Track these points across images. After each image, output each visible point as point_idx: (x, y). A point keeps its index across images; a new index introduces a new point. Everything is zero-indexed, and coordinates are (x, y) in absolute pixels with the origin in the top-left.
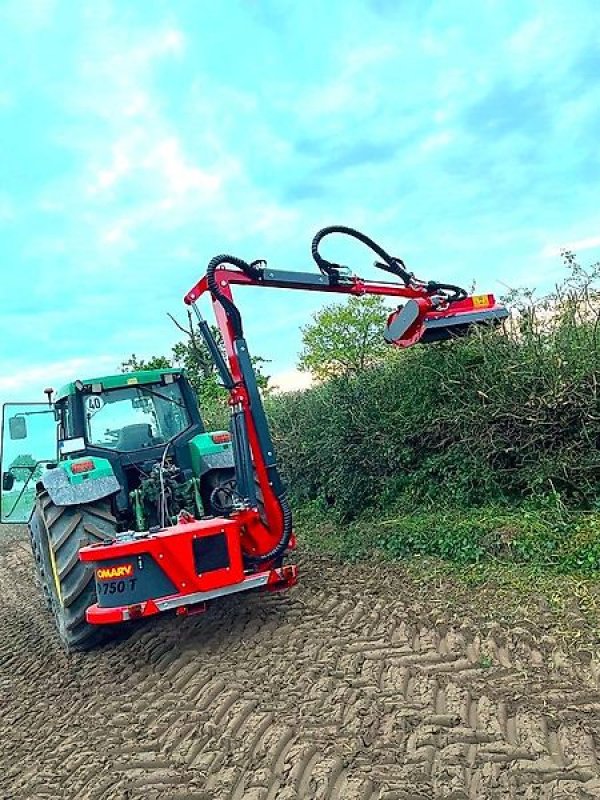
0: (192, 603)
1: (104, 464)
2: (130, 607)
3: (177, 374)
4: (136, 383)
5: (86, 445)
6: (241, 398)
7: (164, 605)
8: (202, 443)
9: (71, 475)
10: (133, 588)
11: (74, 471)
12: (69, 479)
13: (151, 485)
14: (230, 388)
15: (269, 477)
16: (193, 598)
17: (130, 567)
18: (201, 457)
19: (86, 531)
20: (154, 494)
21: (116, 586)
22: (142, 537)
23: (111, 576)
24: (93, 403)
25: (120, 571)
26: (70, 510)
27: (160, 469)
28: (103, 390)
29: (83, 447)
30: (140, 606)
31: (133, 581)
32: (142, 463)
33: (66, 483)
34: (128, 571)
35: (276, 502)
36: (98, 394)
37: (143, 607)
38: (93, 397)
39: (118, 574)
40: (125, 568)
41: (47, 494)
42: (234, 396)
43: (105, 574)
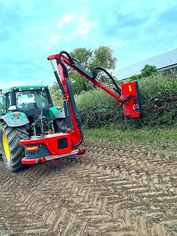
0: (56, 158)
1: (23, 115)
2: (38, 159)
3: (46, 87)
4: (33, 89)
5: (17, 108)
6: (68, 97)
7: (48, 158)
8: (54, 110)
9: (13, 117)
10: (38, 153)
11: (14, 116)
12: (13, 119)
13: (38, 122)
14: (64, 94)
15: (76, 122)
16: (57, 157)
17: (37, 147)
18: (53, 114)
19: (19, 137)
20: (39, 125)
21: (33, 152)
22: (39, 138)
23: (31, 149)
24: (19, 94)
25: (34, 148)
26: (14, 128)
27: (41, 117)
28: (22, 91)
29: (15, 109)
30: (41, 159)
31: (38, 151)
32: (34, 115)
33: (11, 120)
34: (37, 148)
35: (78, 129)
36: (20, 92)
37: (42, 159)
38: (19, 93)
39: (33, 149)
40: (36, 147)
41: (5, 123)
42: (65, 96)
43: (29, 149)
